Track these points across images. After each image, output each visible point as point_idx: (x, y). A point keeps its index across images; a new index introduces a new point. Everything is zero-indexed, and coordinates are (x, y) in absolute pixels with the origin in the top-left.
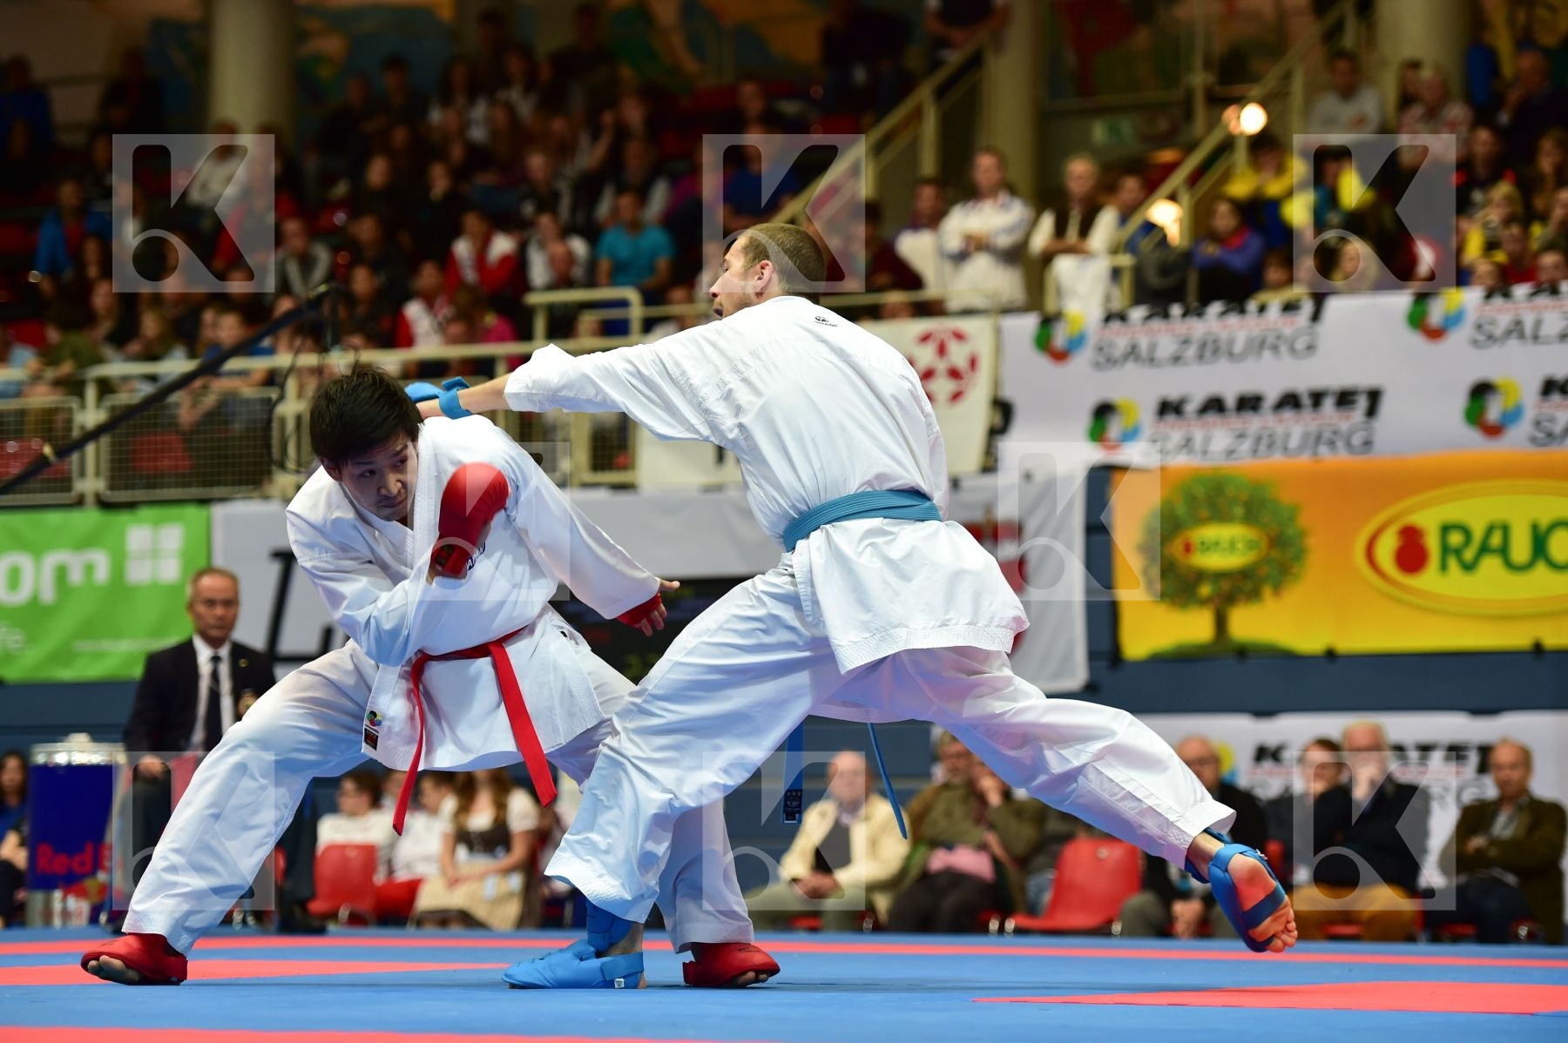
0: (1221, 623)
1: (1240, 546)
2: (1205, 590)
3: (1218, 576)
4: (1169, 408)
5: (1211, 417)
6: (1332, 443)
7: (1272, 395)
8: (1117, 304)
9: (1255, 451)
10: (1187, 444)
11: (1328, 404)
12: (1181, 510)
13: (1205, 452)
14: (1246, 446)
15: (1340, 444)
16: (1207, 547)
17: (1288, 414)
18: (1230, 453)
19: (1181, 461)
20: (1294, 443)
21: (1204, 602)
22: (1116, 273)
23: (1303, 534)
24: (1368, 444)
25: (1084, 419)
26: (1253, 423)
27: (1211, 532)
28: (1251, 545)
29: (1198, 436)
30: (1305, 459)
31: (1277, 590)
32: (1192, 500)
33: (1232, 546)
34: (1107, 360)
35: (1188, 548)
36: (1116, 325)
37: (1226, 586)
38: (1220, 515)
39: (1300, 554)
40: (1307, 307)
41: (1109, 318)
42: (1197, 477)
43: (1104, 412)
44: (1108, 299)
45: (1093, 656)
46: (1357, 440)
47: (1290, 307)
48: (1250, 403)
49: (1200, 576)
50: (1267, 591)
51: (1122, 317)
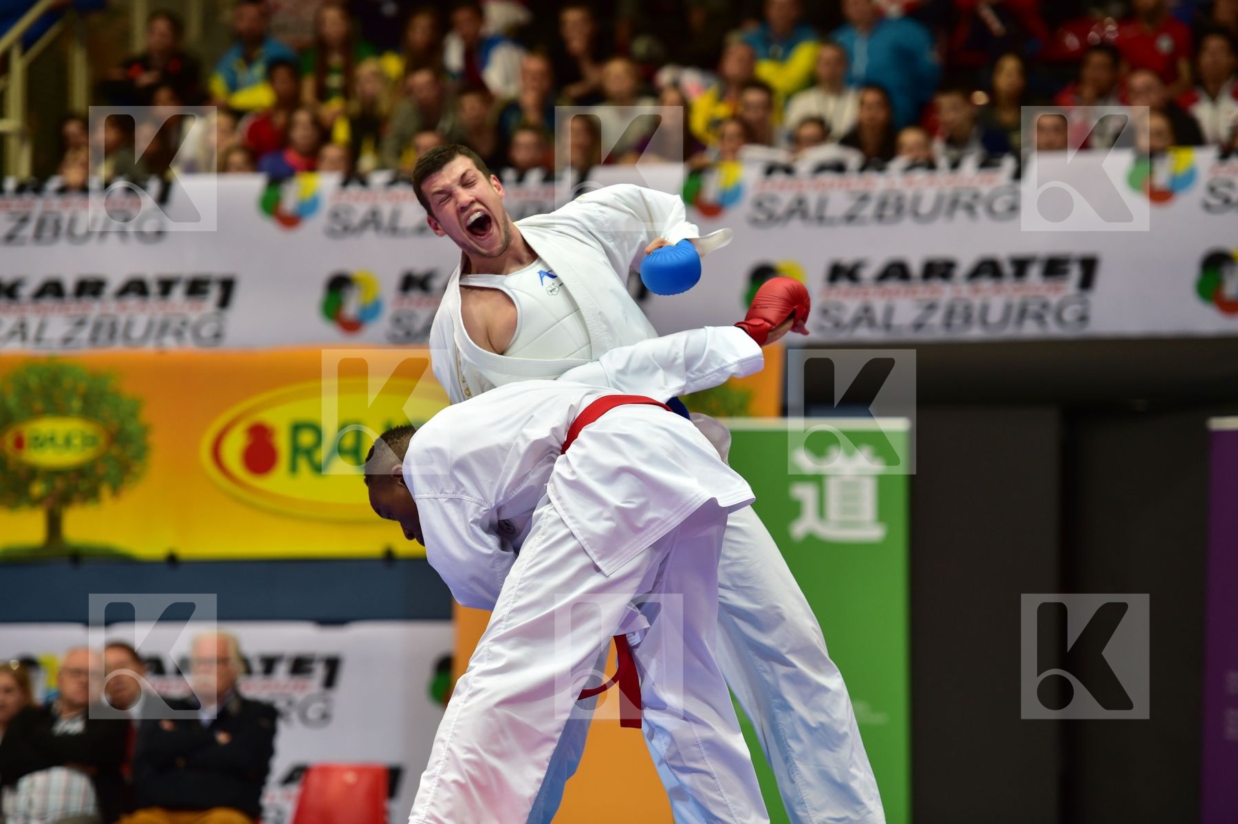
1: (77, 441)
2: (38, 489)
3: (53, 474)
5: (48, 302)
6: (179, 334)
7: (115, 281)
9: (94, 339)
10: (21, 330)
11: (178, 293)
13: (39, 340)
14: (85, 333)
15: (188, 335)
16: (41, 442)
17: (132, 301)
18: (67, 340)
19: (13, 348)
20: (138, 331)
21: (35, 502)
23: (145, 430)
24: (218, 336)
26: (95, 309)
27: (46, 426)
28: (88, 441)
29: (33, 320)
30: (150, 347)
31: (116, 491)
33: (68, 442)
35: (19, 443)
37: (60, 484)
39: (142, 453)
46: (206, 331)
48: (90, 288)
49: (33, 473)
50: (105, 491)
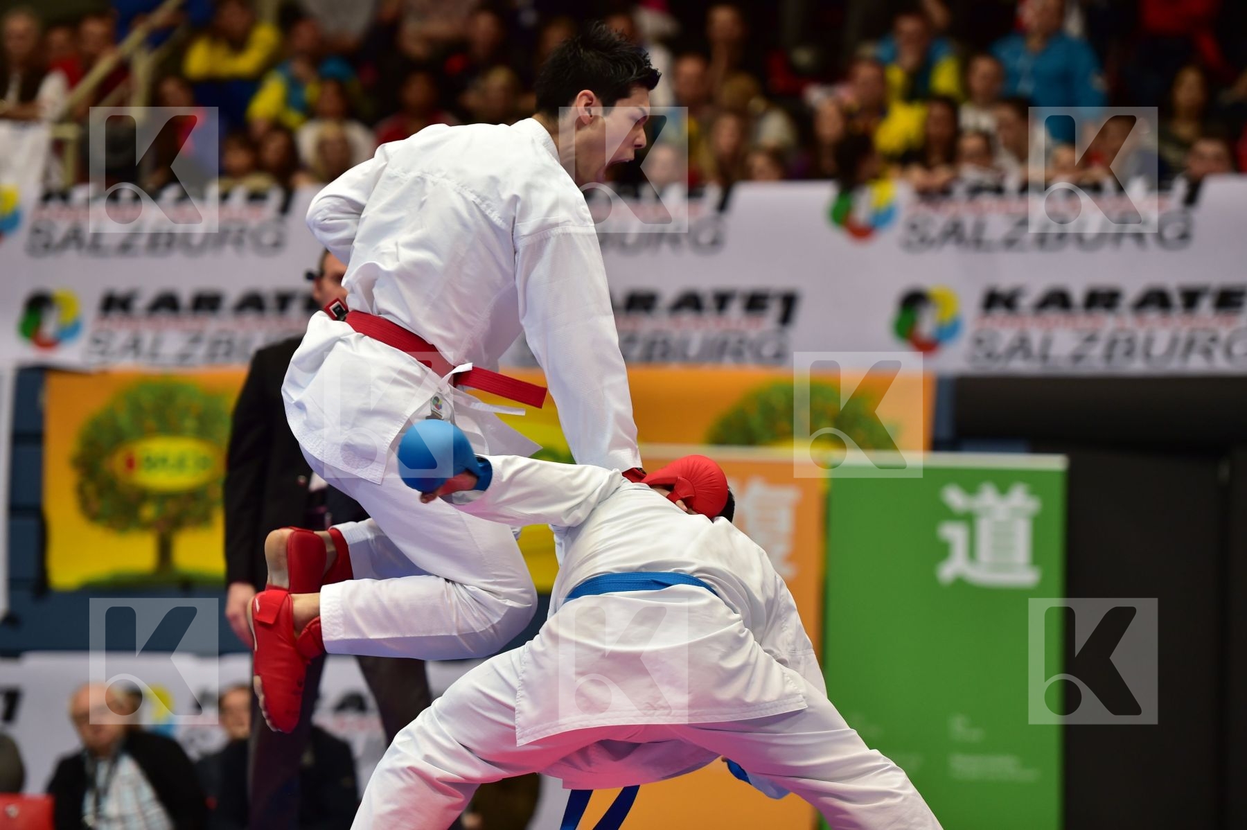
0: (165, 550)
1: (190, 463)
2: (149, 512)
3: (164, 497)
4: (115, 304)
5: (163, 317)
7: (233, 295)
8: (58, 181)
9: (212, 356)
10: (135, 346)
12: (124, 419)
13: (154, 355)
14: (201, 351)
16: (152, 463)
17: (250, 317)
18: (184, 357)
19: (126, 364)
21: (146, 526)
22: (58, 147)
25: (16, 311)
26: (212, 326)
27: (159, 447)
28: (203, 463)
29: (148, 337)
32: (137, 410)
33: (181, 464)
34: (43, 244)
35: (131, 463)
36: (54, 206)
37: (172, 508)
38: (168, 427)
40: (275, 197)
41: (47, 197)
42: (143, 383)
43: (38, 304)
44: (46, 175)
45: (14, 583)
47: (256, 197)
48: (207, 303)
49: (144, 495)
50: (218, 516)
51: (64, 196)
